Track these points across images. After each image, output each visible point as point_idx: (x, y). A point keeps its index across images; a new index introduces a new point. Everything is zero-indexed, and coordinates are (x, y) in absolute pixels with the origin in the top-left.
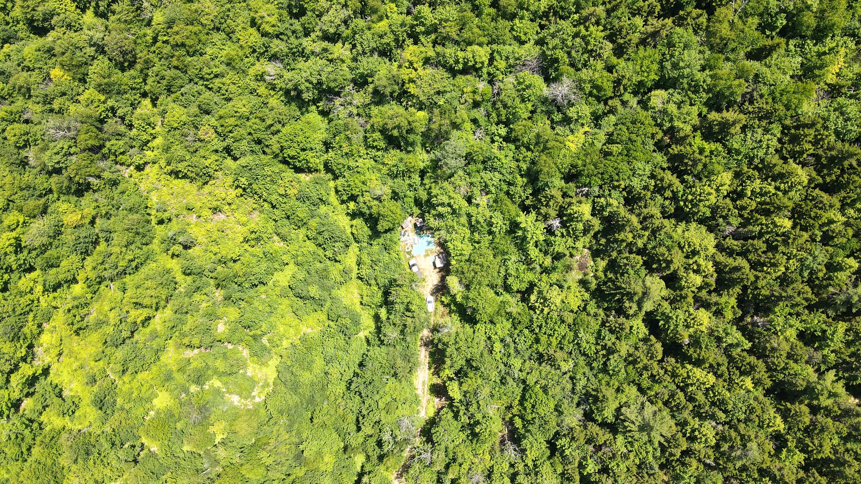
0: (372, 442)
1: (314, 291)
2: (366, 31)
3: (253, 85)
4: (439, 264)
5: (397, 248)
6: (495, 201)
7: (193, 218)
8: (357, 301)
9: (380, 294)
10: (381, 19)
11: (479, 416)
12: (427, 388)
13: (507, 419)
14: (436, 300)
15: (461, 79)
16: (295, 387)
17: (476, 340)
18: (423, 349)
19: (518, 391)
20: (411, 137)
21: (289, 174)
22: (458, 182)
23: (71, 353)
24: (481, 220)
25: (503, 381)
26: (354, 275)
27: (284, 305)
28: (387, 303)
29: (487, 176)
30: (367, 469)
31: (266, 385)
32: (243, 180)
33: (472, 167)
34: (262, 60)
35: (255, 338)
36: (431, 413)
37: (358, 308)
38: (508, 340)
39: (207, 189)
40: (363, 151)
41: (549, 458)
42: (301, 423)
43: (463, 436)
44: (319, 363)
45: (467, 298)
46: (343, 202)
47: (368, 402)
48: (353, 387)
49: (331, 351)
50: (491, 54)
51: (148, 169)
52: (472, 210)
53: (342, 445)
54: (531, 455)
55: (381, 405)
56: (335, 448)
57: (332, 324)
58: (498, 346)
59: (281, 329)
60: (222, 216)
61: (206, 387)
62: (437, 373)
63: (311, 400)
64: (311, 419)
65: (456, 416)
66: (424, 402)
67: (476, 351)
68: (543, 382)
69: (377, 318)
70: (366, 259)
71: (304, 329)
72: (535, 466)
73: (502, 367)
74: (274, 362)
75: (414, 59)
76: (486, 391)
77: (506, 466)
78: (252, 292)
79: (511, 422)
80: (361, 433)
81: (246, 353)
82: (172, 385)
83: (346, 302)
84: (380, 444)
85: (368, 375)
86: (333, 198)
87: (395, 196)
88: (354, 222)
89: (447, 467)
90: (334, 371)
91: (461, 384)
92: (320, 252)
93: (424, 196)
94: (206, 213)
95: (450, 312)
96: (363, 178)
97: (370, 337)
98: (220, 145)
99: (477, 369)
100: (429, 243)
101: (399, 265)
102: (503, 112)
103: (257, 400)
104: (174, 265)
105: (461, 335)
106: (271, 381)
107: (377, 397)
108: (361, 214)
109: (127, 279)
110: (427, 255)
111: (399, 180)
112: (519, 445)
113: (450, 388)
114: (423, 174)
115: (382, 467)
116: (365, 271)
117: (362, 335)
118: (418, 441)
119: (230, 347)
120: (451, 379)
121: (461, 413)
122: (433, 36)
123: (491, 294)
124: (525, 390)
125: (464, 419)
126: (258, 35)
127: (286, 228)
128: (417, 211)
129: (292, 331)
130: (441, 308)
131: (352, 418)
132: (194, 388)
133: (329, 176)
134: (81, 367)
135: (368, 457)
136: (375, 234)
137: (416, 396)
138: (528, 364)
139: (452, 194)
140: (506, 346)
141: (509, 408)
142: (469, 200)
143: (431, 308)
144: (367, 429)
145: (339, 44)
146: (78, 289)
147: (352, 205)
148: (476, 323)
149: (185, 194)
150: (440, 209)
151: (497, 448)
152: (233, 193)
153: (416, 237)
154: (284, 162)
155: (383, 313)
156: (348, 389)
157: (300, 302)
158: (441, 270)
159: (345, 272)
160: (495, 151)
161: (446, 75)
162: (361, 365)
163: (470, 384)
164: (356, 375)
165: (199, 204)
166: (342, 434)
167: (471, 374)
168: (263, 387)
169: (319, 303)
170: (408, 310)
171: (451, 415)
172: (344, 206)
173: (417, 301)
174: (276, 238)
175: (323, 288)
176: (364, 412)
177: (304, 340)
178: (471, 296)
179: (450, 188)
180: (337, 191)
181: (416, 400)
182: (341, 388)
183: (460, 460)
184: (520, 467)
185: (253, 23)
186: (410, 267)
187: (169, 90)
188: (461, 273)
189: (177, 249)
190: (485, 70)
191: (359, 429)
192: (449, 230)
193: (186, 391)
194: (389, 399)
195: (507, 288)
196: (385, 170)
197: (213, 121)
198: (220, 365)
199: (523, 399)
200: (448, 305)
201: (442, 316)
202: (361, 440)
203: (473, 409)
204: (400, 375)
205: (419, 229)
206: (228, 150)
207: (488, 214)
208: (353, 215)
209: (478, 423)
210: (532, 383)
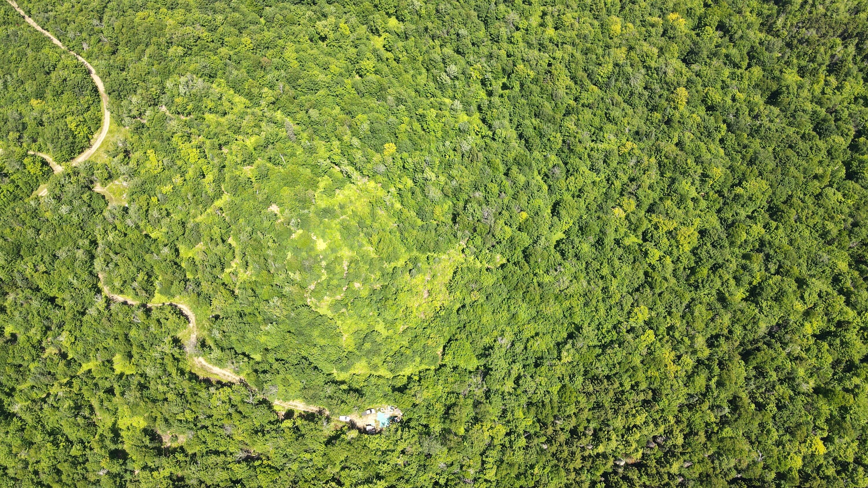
0: (267, 367)
1: (368, 346)
2: (517, 403)
3: (499, 328)
4: (368, 428)
5: (384, 403)
6: (399, 469)
7: (428, 277)
8: (356, 372)
9: (357, 387)
10: (524, 414)
11: (267, 436)
12: (292, 408)
13: (262, 456)
14: (347, 423)
15: (478, 459)
16: (311, 324)
17: (315, 442)
18: (318, 409)
19: (278, 465)
20: (448, 421)
21: (443, 342)
22: (415, 447)
23: (359, 197)
24: (388, 457)
25: (285, 456)
26: (373, 372)
27: (363, 325)
28: (351, 390)
29: (415, 466)
30: (252, 362)
31: (317, 306)
32: (443, 313)
33: (423, 457)
34: (514, 336)
35: (346, 305)
36: (275, 408)
37: (352, 372)
38: (311, 464)
39: (444, 289)
40: (446, 390)
41: (231, 479)
42: (289, 325)
43: (257, 424)
44: (322, 342)
45: (343, 440)
46: (420, 372)
47: (292, 367)
48: (304, 360)
49: (329, 350)
50: (490, 481)
51: (462, 255)
52: (396, 454)
53: (269, 348)
54: (235, 467)
55: (288, 376)
56: (268, 344)
57: (345, 353)
58: (308, 456)
59: (349, 322)
60: (426, 295)
61: (323, 271)
62: (301, 416)
63: (301, 334)
64: (289, 332)
65: (270, 422)
66: (284, 404)
67: (308, 441)
68: (279, 482)
69: (343, 382)
70: (381, 381)
71: (345, 336)
72: (228, 469)
73: (295, 457)
74: (330, 314)
75: (495, 431)
76: (282, 443)
77: (232, 450)
78: (374, 307)
79: (258, 458)
80: (274, 361)
81: (339, 297)
82: (329, 252)
83: (358, 365)
84: (265, 372)
85: (308, 371)
86: (423, 367)
87: (415, 405)
88: (406, 378)
89: (240, 413)
90: (315, 351)
91: (290, 429)
92: (392, 353)
93: (412, 424)
94: (429, 287)
95: (337, 431)
96: (430, 387)
97: (332, 377)
98: (468, 301)
99: (297, 440)
100: (383, 424)
101: (373, 402)
102: (453, 483)
103: (309, 300)
104: (400, 263)
105: (320, 433)
106: (318, 310)
107: (294, 375)
108: (409, 383)
109: (398, 234)
110: (376, 421)
111: (424, 410)
112: (243, 460)
113: (289, 421)
114: (426, 426)
115: (249, 371)
116: (373, 380)
117: (334, 371)
118: (260, 397)
119: (344, 289)
120: (294, 423)
121: (272, 426)
122: (508, 445)
123: (342, 458)
124: (277, 469)
125: (268, 427)
126: (529, 336)
127: (410, 335)
128: (405, 419)
129: (346, 328)
130: (340, 425)
131: (285, 357)
132: (324, 263)
133: (438, 367)
134: (351, 202)
135: (258, 363)
136: (394, 389)
137: (288, 400)
138: (293, 474)
139: (408, 441)
140: (307, 462)
141: (268, 459)
142: (403, 452)
143: (342, 418)
144: (276, 365)
145: (513, 385)
146: (398, 206)
147: (417, 378)
148: (326, 445)
149: (443, 275)
150: (399, 432)
151: (245, 447)
152: (438, 304)
153: (388, 416)
154: (450, 340)
155: (344, 387)
156: (303, 357)
157: (362, 336)
158: (365, 429)
159: (375, 367)
160: (431, 474)
161: (482, 450)
162: (316, 368)
163: (288, 434)
164: (310, 364)
165: (436, 283)
166: (275, 349)
167: (294, 436)
168: (316, 305)
169: (359, 347)
170: (342, 402)
171: (272, 419)
172: (417, 373)
173: (346, 408)
174: (406, 327)
175: (369, 352)
176: (287, 365)
177: (339, 335)
178: (343, 443)
179: (413, 441)
180: (427, 370)
181: (286, 399)
182: (304, 353)
183: (243, 420)
184: (230, 459)
185: (537, 334)
186: (370, 409)
187: (505, 278)
188: (358, 439)
189: (411, 266)
190: (482, 476)
191: (277, 360)
192: (388, 437)
193: (324, 259)
194: (291, 382)
195: (343, 469)
196: (432, 402)
197: (481, 301)
198: (335, 282)
199: (271, 467)
200: (341, 430)
201: (336, 425)
202: (270, 361)
203: (273, 433)
204: (304, 391)
205: (393, 419)
206: (464, 306)
207: (392, 463)
208: (409, 378)
209: (264, 435)
210: (280, 475)
